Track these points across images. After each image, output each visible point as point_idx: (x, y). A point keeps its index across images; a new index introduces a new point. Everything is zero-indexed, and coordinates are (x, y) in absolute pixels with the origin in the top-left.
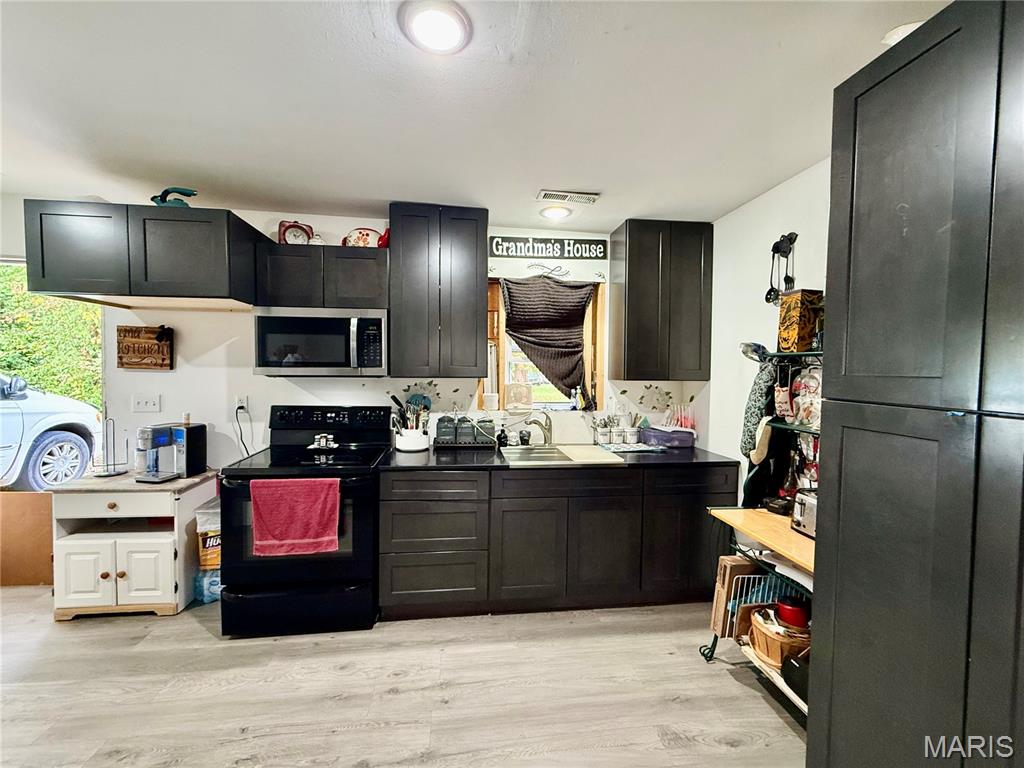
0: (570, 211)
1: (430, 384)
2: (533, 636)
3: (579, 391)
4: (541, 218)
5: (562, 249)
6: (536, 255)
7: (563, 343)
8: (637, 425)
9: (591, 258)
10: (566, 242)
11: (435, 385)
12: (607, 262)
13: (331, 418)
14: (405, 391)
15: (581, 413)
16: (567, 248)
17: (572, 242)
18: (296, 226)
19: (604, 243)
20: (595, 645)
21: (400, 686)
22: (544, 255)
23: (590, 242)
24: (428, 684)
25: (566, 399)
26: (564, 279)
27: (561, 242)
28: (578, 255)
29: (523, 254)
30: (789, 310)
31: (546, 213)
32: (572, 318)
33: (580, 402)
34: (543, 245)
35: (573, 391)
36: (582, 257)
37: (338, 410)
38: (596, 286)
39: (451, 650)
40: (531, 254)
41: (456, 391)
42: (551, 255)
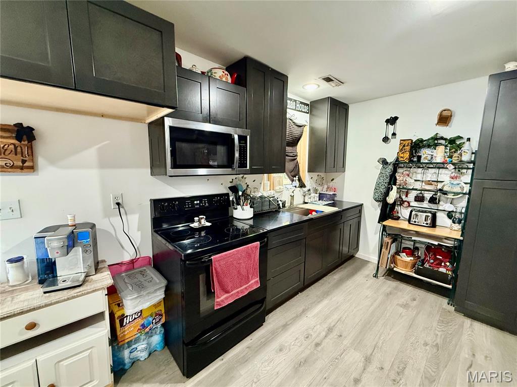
1: (242, 177)
3: (297, 178)
5: (296, 105)
7: (291, 154)
8: (318, 193)
9: (304, 112)
10: (297, 102)
11: (245, 178)
12: (309, 115)
13: (197, 204)
14: (231, 182)
15: (299, 188)
16: (297, 105)
17: (299, 102)
19: (308, 105)
20: (347, 287)
22: (290, 107)
23: (305, 104)
27: (295, 101)
30: (404, 146)
31: (306, 87)
33: (297, 183)
34: (290, 102)
35: (295, 178)
36: (302, 111)
38: (305, 126)
41: (254, 181)
42: (292, 107)
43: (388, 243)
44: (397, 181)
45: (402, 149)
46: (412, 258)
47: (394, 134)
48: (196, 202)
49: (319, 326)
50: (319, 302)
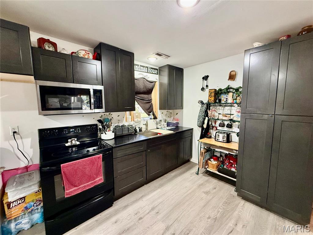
0: (157, 58)
1: (109, 114)
3: (152, 113)
4: (148, 60)
5: (148, 70)
6: (141, 71)
7: (147, 99)
8: (167, 122)
9: (154, 74)
10: (149, 68)
11: (112, 114)
12: (158, 75)
13: (72, 131)
14: (100, 117)
15: (153, 120)
16: (149, 70)
17: (150, 68)
18: (48, 41)
19: (157, 69)
20: (176, 181)
21: (141, 217)
22: (143, 71)
23: (154, 69)
24: (148, 211)
25: (148, 116)
26: (148, 79)
27: (147, 67)
28: (152, 72)
29: (137, 70)
30: (211, 93)
32: (149, 91)
33: (152, 117)
34: (143, 68)
35: (150, 114)
36: (152, 73)
37: (75, 127)
38: (155, 82)
39: (145, 199)
40: (139, 70)
41: (119, 116)
42: (145, 71)
43: (203, 152)
44: (209, 115)
45: (210, 95)
46: (216, 162)
47: (207, 86)
48: (71, 130)
49: (147, 206)
50: (154, 191)
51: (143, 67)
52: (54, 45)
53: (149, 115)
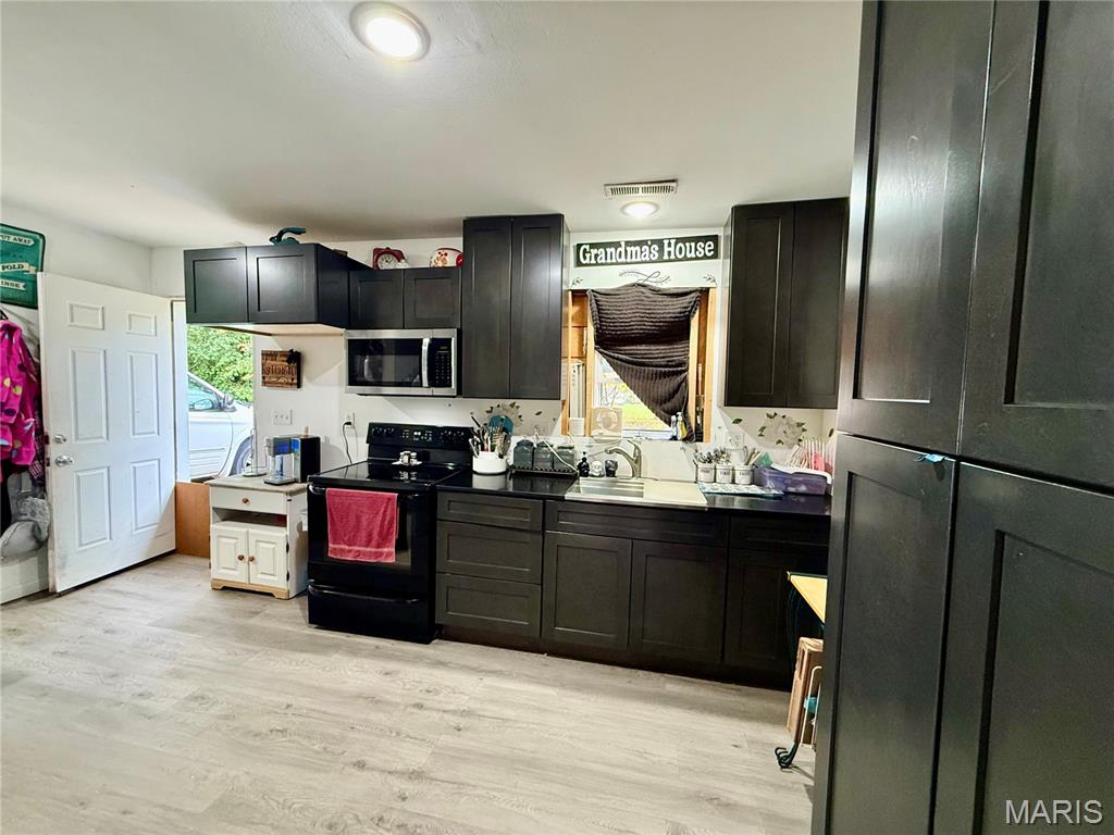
0: (657, 206)
1: (512, 406)
2: (580, 687)
3: (680, 418)
4: (622, 215)
5: (661, 250)
6: (629, 260)
7: (663, 362)
9: (697, 258)
10: (666, 242)
11: (518, 407)
12: (719, 261)
13: (417, 436)
14: (488, 412)
16: (666, 249)
17: (673, 242)
18: (388, 251)
19: (715, 239)
21: (426, 703)
22: (639, 259)
23: (697, 239)
24: (451, 707)
26: (663, 286)
27: (660, 242)
28: (680, 257)
29: (614, 261)
31: (628, 210)
32: (676, 331)
33: (681, 432)
34: (638, 248)
35: (673, 418)
36: (686, 259)
37: (424, 429)
38: (705, 292)
39: (489, 681)
40: (623, 259)
41: (538, 414)
42: (647, 259)
43: (804, 652)
48: (416, 433)
51: (640, 243)
52: (399, 256)
53: (669, 423)
